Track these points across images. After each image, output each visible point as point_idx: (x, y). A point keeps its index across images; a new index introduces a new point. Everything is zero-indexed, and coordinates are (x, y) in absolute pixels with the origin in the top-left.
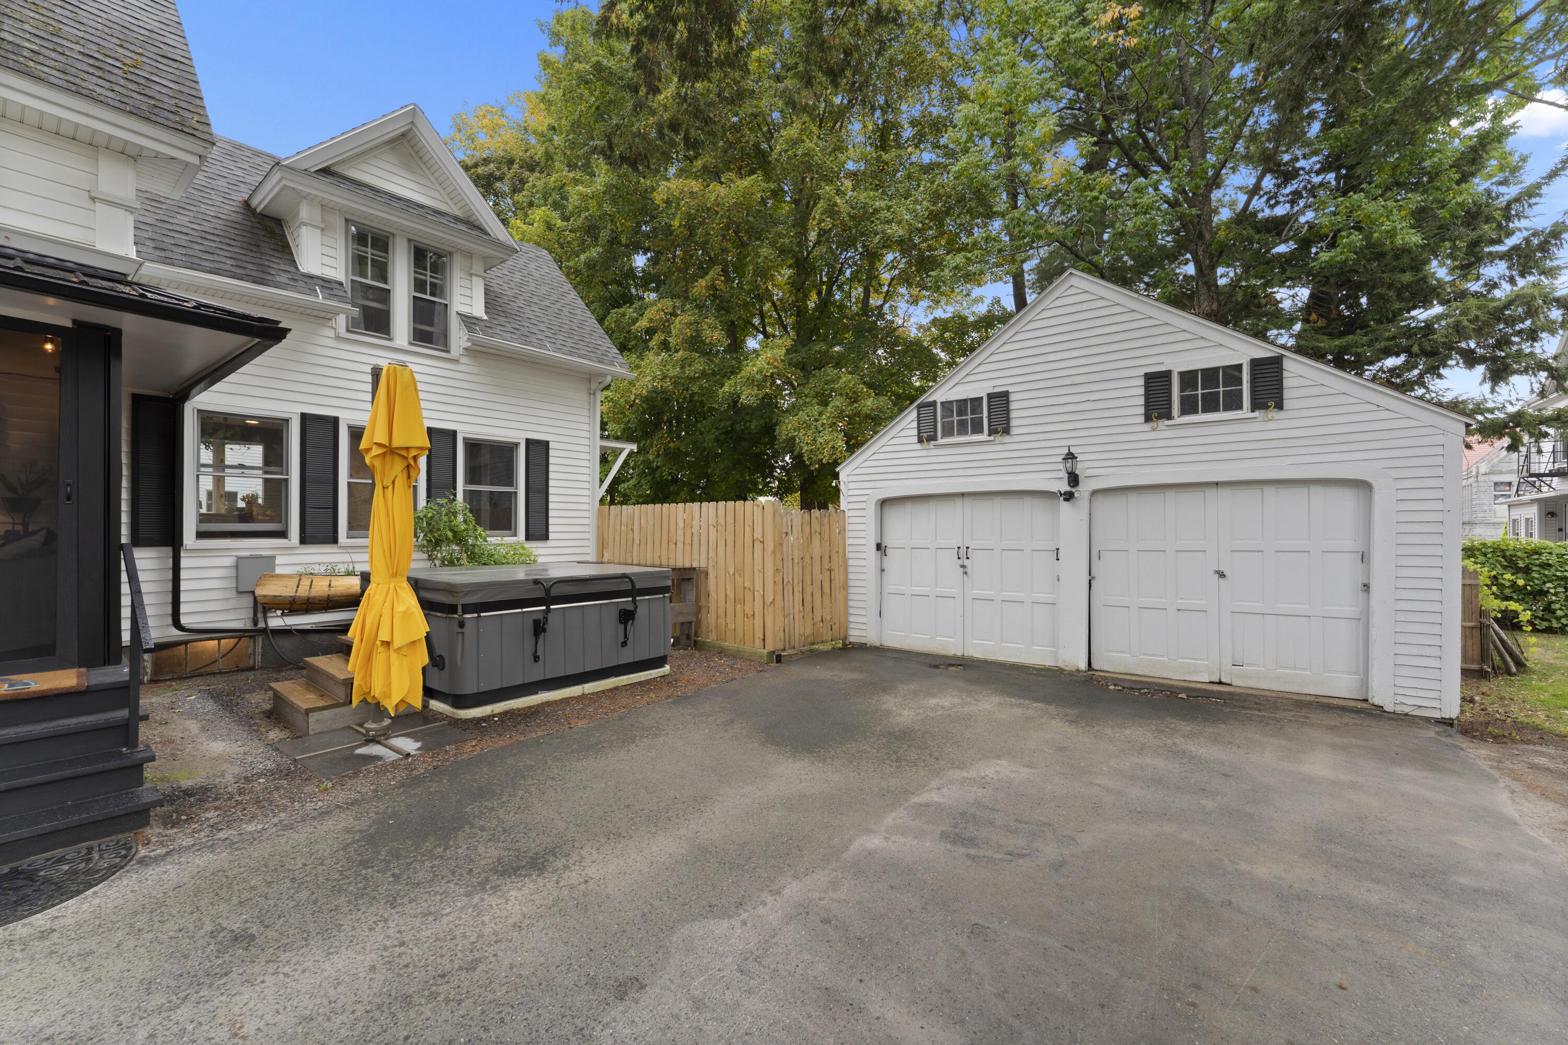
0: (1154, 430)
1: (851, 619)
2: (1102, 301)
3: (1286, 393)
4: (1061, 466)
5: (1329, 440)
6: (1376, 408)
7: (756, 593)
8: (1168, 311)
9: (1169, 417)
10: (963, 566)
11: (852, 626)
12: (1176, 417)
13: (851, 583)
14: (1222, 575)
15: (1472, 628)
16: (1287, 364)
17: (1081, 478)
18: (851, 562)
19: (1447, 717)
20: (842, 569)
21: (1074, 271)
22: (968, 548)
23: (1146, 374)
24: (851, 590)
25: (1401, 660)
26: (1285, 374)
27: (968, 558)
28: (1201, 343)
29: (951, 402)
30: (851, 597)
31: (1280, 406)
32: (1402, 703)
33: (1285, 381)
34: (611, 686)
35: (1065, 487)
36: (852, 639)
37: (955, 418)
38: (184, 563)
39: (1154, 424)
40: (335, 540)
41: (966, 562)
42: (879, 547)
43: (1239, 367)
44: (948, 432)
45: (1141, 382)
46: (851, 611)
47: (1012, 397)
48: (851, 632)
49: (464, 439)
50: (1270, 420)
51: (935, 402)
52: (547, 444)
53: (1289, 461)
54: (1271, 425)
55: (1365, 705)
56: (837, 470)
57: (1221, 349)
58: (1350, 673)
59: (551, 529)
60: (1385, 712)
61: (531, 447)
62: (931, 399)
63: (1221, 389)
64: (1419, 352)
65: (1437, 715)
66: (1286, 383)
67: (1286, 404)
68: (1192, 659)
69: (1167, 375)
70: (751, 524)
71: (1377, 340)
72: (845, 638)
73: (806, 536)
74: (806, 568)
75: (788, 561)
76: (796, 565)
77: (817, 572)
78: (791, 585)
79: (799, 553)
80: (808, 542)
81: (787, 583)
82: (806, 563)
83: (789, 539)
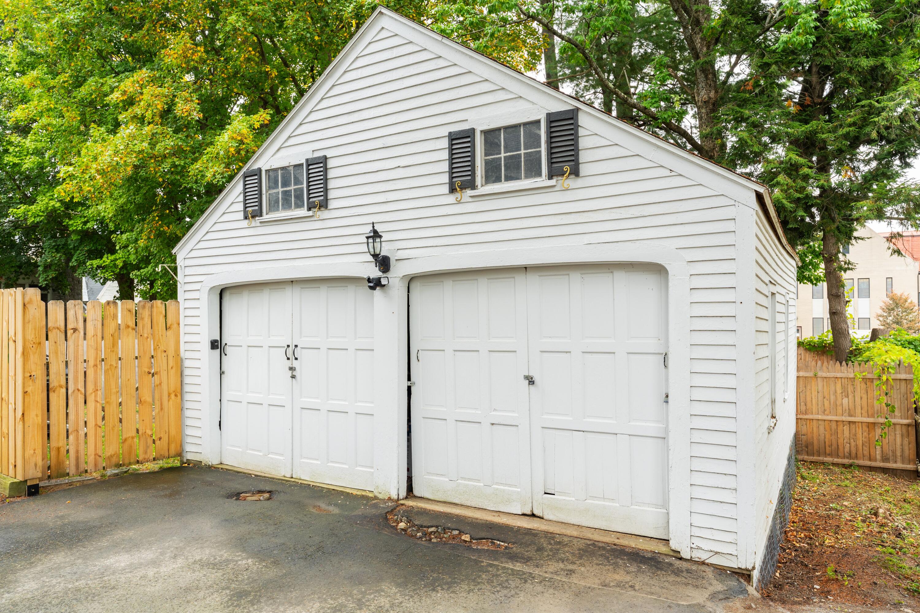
0: (459, 202)
1: (188, 431)
2: (410, 46)
3: (583, 157)
4: (364, 248)
5: (625, 213)
6: (668, 173)
7: (10, 406)
8: (471, 57)
9: (473, 187)
10: (291, 369)
11: (189, 440)
12: (479, 186)
13: (187, 388)
14: (531, 381)
15: (908, 425)
16: (583, 120)
17: (392, 262)
18: (187, 363)
19: (743, 567)
20: (172, 372)
21: (384, 10)
22: (296, 346)
23: (450, 133)
24: (187, 397)
25: (698, 492)
26: (581, 132)
27: (296, 359)
28: (501, 96)
29: (276, 170)
30: (187, 405)
31: (575, 172)
32: (699, 548)
33: (580, 140)
35: (374, 272)
36: (189, 456)
37: (280, 189)
39: (458, 195)
41: (295, 364)
42: (215, 345)
43: (537, 122)
44: (273, 206)
45: (445, 143)
46: (188, 422)
47: (331, 163)
48: (188, 448)
50: (567, 189)
51: (260, 170)
53: (587, 239)
54: (568, 196)
55: (662, 549)
56: (173, 251)
57: (521, 101)
58: (657, 506)
60: (681, 559)
62: (255, 167)
63: (523, 152)
64: (877, 138)
65: (734, 564)
66: (583, 143)
67: (584, 169)
68: (506, 485)
69: (469, 134)
70: (7, 319)
71: (841, 126)
72: (180, 454)
73: (111, 333)
74: (110, 372)
75: (77, 364)
76: (92, 369)
77: (129, 377)
78: (81, 393)
79: (97, 354)
80: (113, 339)
81: (74, 391)
82: (111, 365)
83: (78, 337)
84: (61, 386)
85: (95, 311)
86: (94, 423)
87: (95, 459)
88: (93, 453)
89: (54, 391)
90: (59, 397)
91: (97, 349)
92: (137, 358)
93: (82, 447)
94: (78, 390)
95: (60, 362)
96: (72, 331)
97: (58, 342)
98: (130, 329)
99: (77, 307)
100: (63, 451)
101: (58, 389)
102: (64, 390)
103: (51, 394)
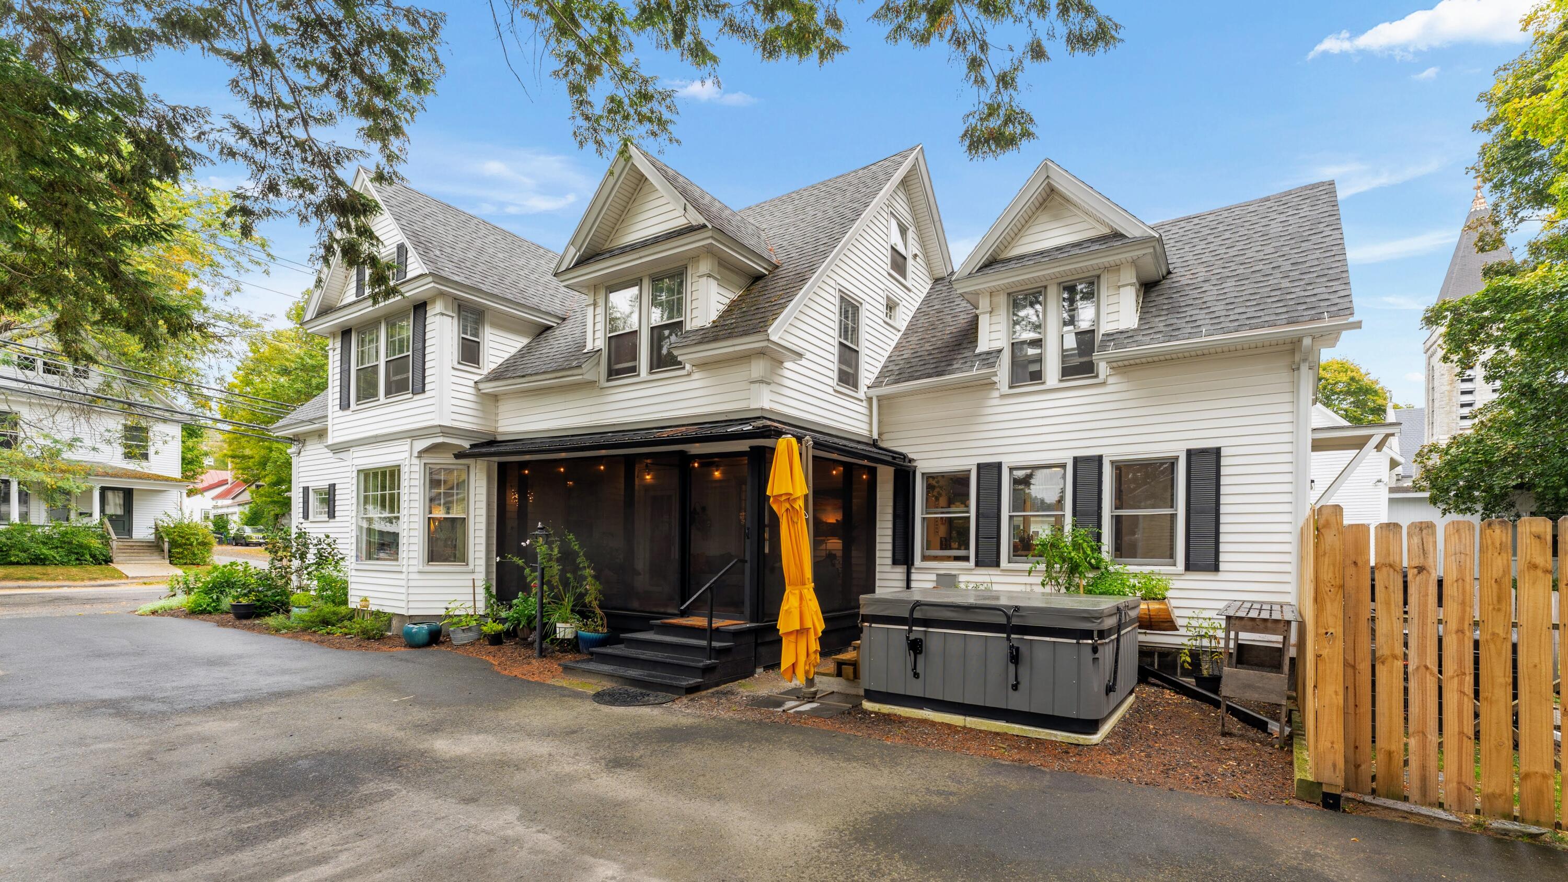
34: (998, 730)
38: (914, 577)
40: (997, 564)
49: (1112, 462)
52: (1218, 451)
59: (1222, 557)
61: (1193, 458)
73: (1495, 576)
74: (1492, 646)
75: (1424, 624)
76: (1454, 636)
77: (1537, 660)
78: (1432, 674)
79: (1464, 611)
80: (1500, 588)
81: (1418, 668)
82: (1493, 634)
83: (1427, 581)
84: (1395, 657)
85: (1460, 538)
86: (1456, 729)
87: (1459, 790)
88: (1456, 780)
89: (1383, 663)
90: (1391, 672)
91: (1463, 603)
92: (1556, 627)
93: (1432, 763)
94: (1427, 668)
95: (1394, 619)
96: (1416, 571)
97: (1392, 587)
98: (1539, 573)
99: (1424, 532)
100: (1399, 759)
101: (1390, 659)
102: (1400, 664)
103: (1378, 667)
